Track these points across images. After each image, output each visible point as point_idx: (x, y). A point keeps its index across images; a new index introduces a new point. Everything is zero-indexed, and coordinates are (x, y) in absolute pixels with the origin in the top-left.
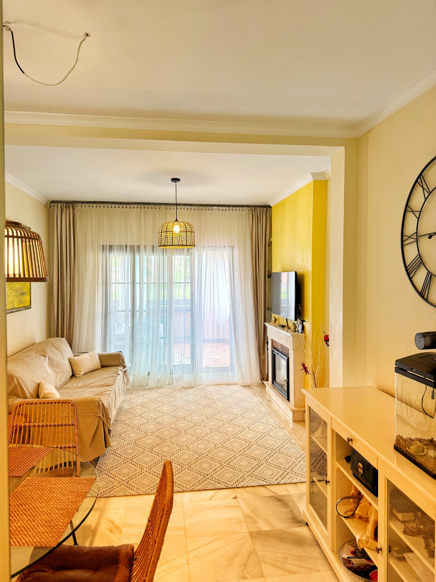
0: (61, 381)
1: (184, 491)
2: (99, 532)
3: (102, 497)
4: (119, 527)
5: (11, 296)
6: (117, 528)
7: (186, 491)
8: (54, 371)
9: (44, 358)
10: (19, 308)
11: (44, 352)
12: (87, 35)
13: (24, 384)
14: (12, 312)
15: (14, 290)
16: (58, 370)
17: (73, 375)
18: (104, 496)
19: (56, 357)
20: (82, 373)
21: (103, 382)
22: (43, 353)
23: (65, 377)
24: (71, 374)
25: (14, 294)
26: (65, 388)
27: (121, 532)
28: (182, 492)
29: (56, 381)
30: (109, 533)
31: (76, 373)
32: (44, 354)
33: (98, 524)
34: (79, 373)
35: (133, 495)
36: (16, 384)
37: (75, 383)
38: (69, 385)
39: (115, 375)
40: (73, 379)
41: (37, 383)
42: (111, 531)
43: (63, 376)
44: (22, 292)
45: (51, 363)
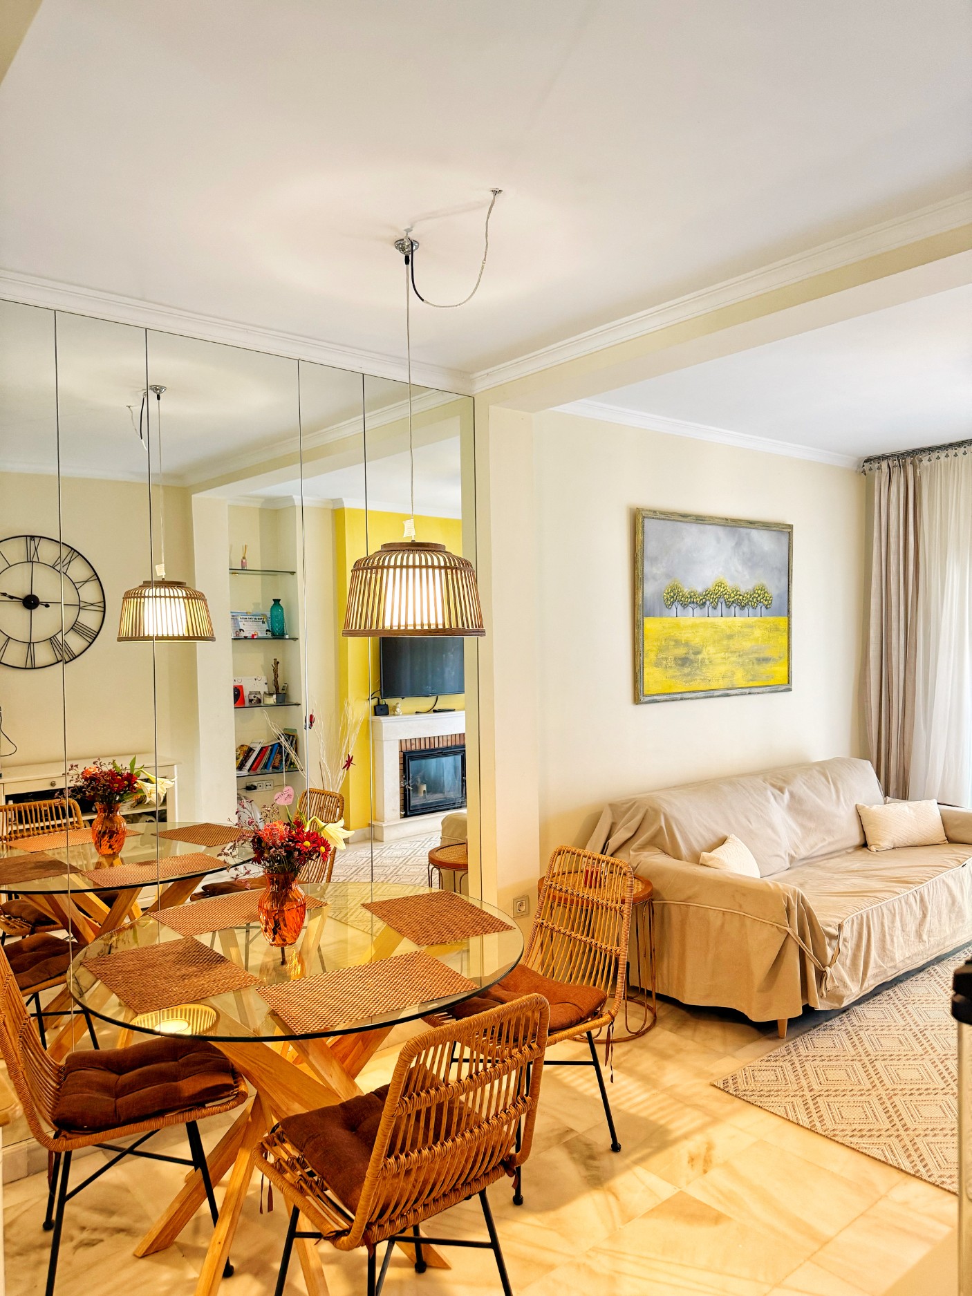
0: (812, 848)
1: (914, 1176)
2: (672, 1150)
3: (740, 1098)
4: (711, 1161)
5: (725, 663)
6: (707, 1161)
7: (920, 1178)
8: (802, 826)
9: (777, 792)
10: (750, 687)
11: (785, 781)
12: (496, 192)
13: (679, 830)
14: (728, 695)
15: (732, 652)
16: (812, 825)
17: (865, 845)
18: (745, 1098)
19: (814, 796)
20: (886, 844)
22: (780, 784)
23: (830, 844)
24: (857, 840)
25: (733, 659)
26: (819, 866)
27: (705, 1172)
28: (909, 1174)
29: (798, 847)
30: (685, 1159)
31: (870, 841)
32: (784, 785)
33: (686, 1136)
34: (877, 842)
35: (798, 1124)
36: (661, 827)
37: (860, 861)
38: (833, 863)
40: (860, 853)
41: (721, 836)
42: (692, 1160)
43: (824, 840)
44: (762, 656)
45: (797, 807)
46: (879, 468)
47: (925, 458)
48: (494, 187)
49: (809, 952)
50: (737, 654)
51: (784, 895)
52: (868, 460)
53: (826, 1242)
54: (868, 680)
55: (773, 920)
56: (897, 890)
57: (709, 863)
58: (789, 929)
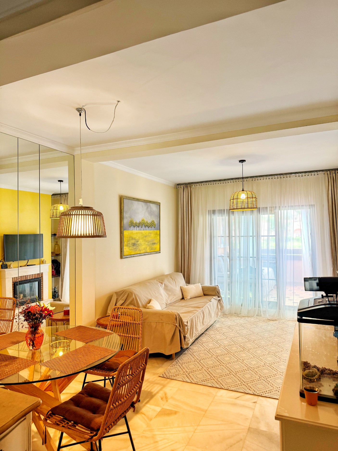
0: (171, 300)
1: (221, 388)
2: (155, 397)
3: (168, 378)
4: (167, 398)
5: (144, 245)
6: (166, 398)
7: (223, 389)
8: (168, 294)
9: (161, 284)
10: (151, 252)
11: (162, 281)
12: (118, 102)
13: (138, 298)
14: (145, 255)
15: (146, 241)
16: (170, 293)
17: (183, 298)
18: (170, 378)
19: (170, 285)
20: (189, 297)
21: (196, 305)
22: (161, 281)
23: (175, 299)
24: (181, 297)
25: (146, 243)
26: (173, 306)
27: (167, 401)
28: (220, 388)
29: (167, 301)
30: (160, 399)
31: (185, 297)
32: (162, 282)
33: (158, 392)
34: (187, 297)
35: (187, 382)
36: (134, 298)
37: (183, 303)
38: (177, 304)
39: (208, 301)
40: (182, 301)
41: (149, 299)
42: (162, 399)
43: (174, 298)
44: (153, 242)
45: (166, 288)
46: (181, 187)
47: (193, 185)
48: (118, 100)
49: (182, 331)
50: (147, 242)
51: (175, 314)
52: (177, 185)
53: (206, 411)
54: (178, 249)
55: (172, 322)
56: (198, 310)
57: (150, 308)
58: (176, 324)
